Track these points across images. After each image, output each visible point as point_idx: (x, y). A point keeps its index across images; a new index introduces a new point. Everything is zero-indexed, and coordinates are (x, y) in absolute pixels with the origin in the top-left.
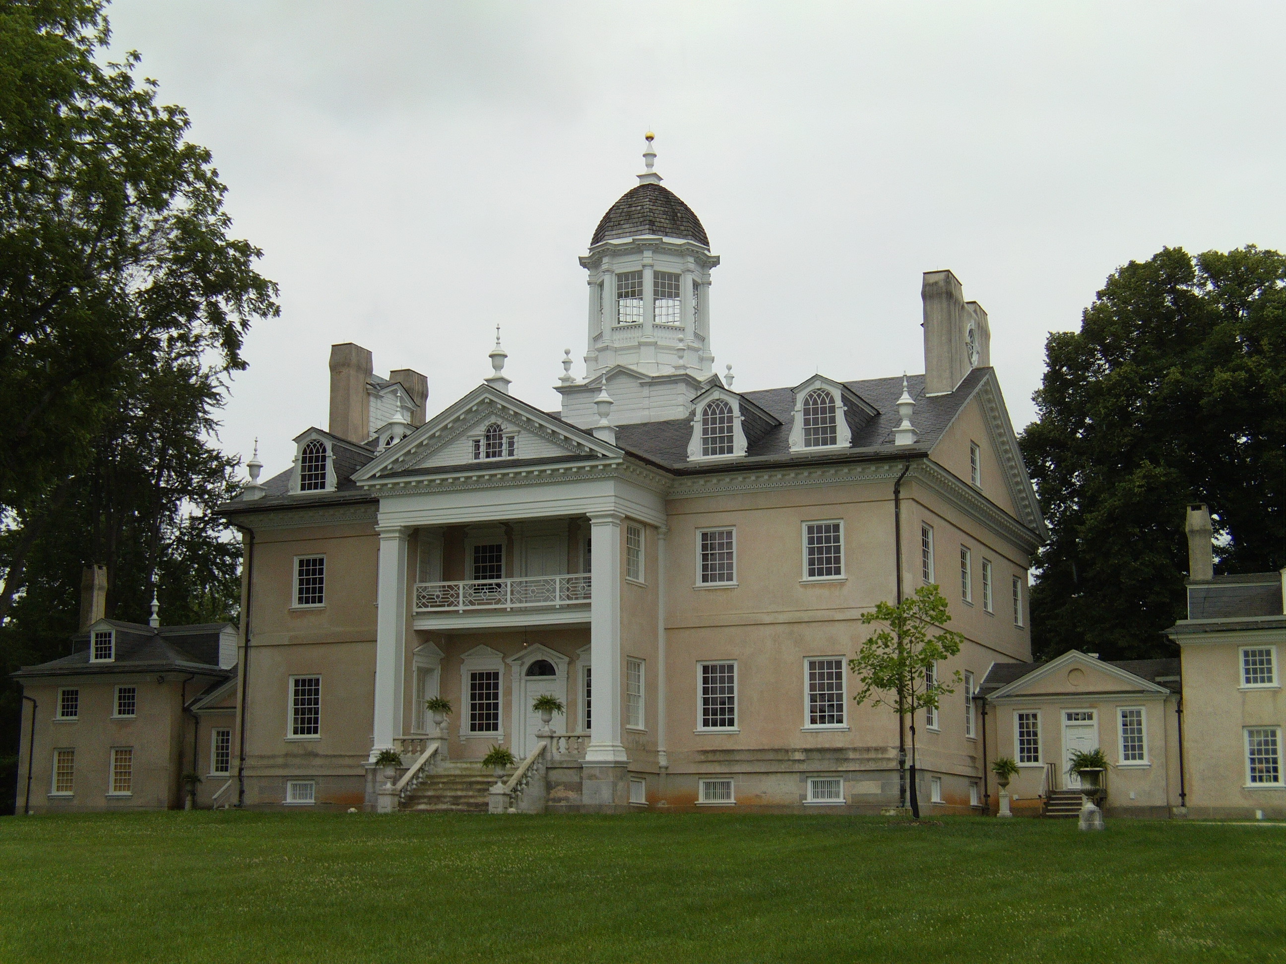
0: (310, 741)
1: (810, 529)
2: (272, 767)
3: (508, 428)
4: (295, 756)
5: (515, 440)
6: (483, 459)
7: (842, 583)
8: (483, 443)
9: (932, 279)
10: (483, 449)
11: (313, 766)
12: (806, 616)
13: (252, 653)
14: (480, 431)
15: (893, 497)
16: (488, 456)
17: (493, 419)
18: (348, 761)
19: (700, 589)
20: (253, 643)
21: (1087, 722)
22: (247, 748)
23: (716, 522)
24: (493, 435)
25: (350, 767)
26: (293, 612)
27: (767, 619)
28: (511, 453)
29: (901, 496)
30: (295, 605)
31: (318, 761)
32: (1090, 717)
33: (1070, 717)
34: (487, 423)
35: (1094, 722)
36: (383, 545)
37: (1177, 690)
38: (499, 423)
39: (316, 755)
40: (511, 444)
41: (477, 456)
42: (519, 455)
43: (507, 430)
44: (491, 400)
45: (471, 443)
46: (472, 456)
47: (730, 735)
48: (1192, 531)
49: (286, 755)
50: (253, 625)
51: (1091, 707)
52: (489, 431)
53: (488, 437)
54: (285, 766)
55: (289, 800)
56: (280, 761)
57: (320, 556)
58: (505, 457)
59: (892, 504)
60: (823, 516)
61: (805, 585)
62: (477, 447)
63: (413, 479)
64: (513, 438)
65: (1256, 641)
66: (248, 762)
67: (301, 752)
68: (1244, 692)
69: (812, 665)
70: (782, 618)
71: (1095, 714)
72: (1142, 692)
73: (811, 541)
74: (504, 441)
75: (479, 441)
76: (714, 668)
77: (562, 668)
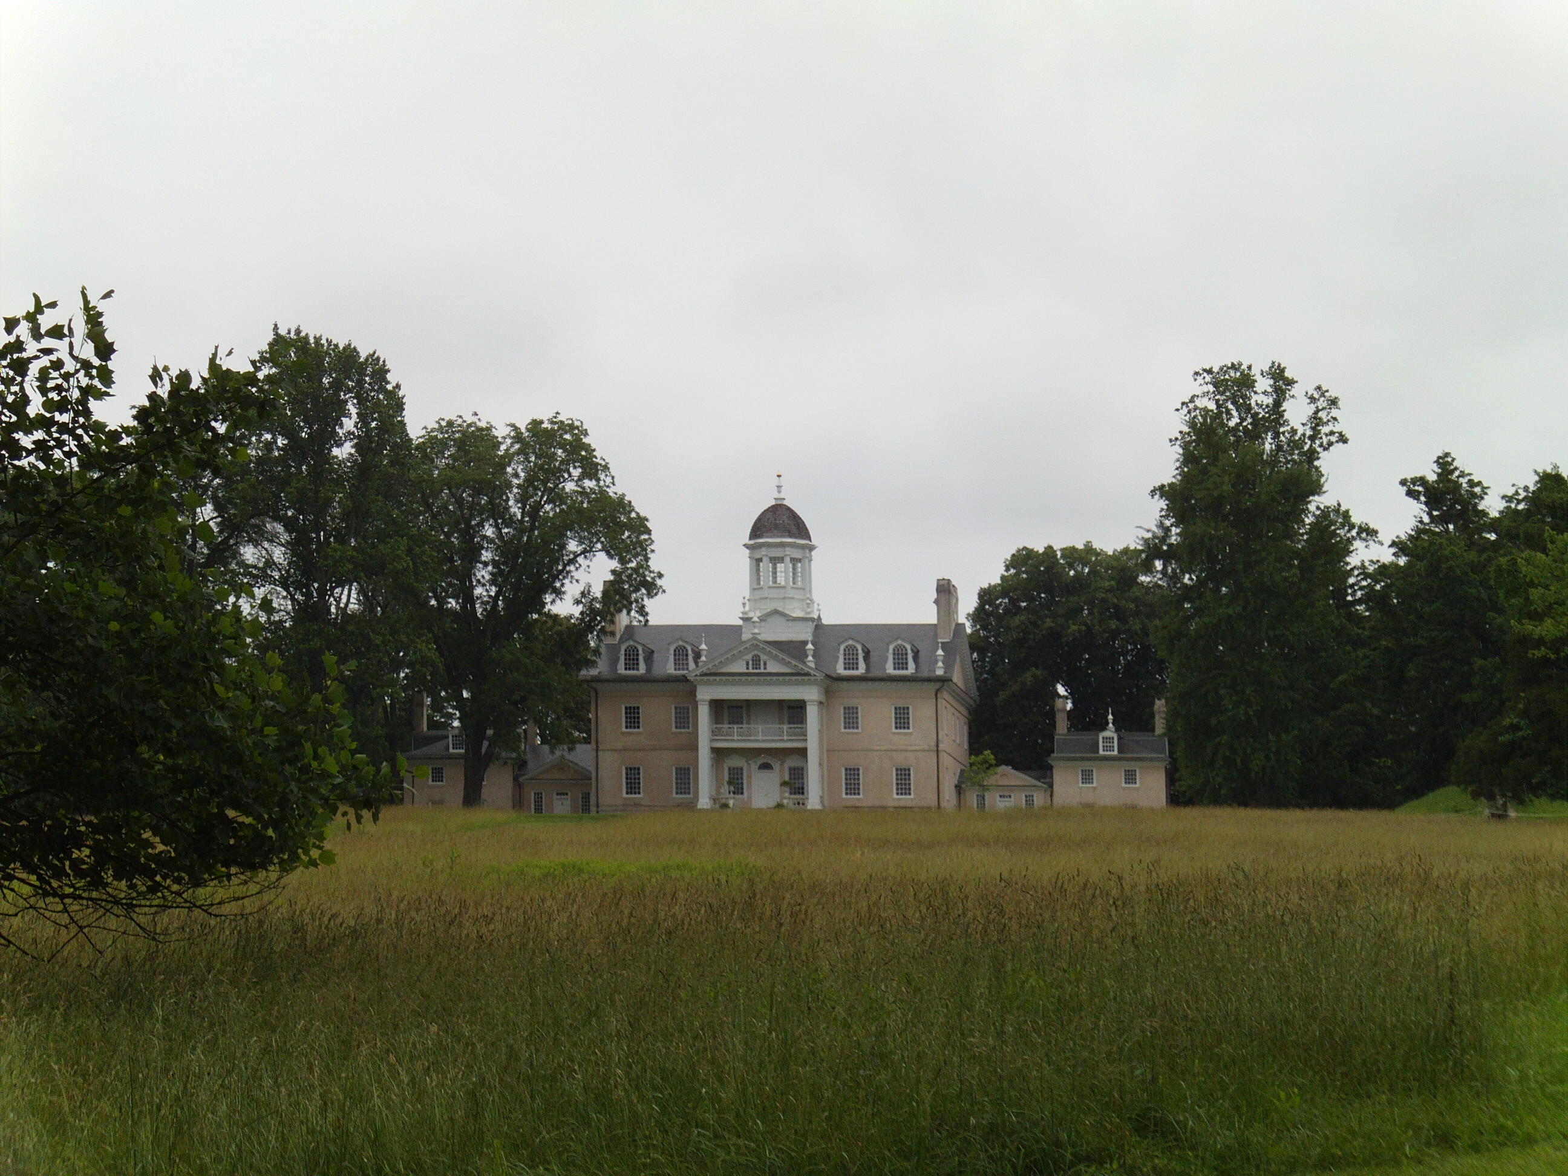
0: (636, 798)
1: (896, 708)
2: (616, 811)
3: (763, 657)
4: (628, 805)
5: (768, 663)
6: (751, 670)
7: (911, 734)
8: (751, 663)
9: (941, 583)
10: (750, 666)
12: (894, 748)
13: (600, 755)
14: (749, 657)
15: (935, 698)
16: (754, 669)
17: (756, 652)
18: (660, 808)
19: (843, 733)
20: (600, 749)
21: (1009, 799)
22: (600, 801)
23: (851, 702)
24: (756, 661)
26: (623, 733)
27: (876, 748)
28: (765, 668)
29: (938, 697)
30: (624, 729)
31: (643, 808)
32: (1010, 797)
33: (1001, 796)
34: (753, 653)
35: (1012, 799)
36: (700, 708)
37: (1051, 786)
38: (760, 654)
39: (641, 805)
40: (765, 664)
41: (748, 668)
42: (768, 670)
44: (758, 644)
45: (744, 663)
46: (745, 669)
47: (859, 800)
48: (1058, 710)
49: (624, 805)
50: (600, 741)
51: (1011, 792)
52: (754, 657)
53: (753, 660)
54: (623, 810)
57: (638, 705)
58: (762, 670)
59: (934, 700)
60: (901, 703)
61: (894, 734)
62: (748, 664)
63: (718, 678)
64: (766, 661)
65: (1087, 765)
66: (601, 809)
68: (1081, 788)
69: (897, 770)
70: (883, 748)
71: (1012, 795)
72: (1034, 786)
73: (896, 713)
74: (762, 663)
75: (749, 662)
76: (850, 769)
77: (776, 766)
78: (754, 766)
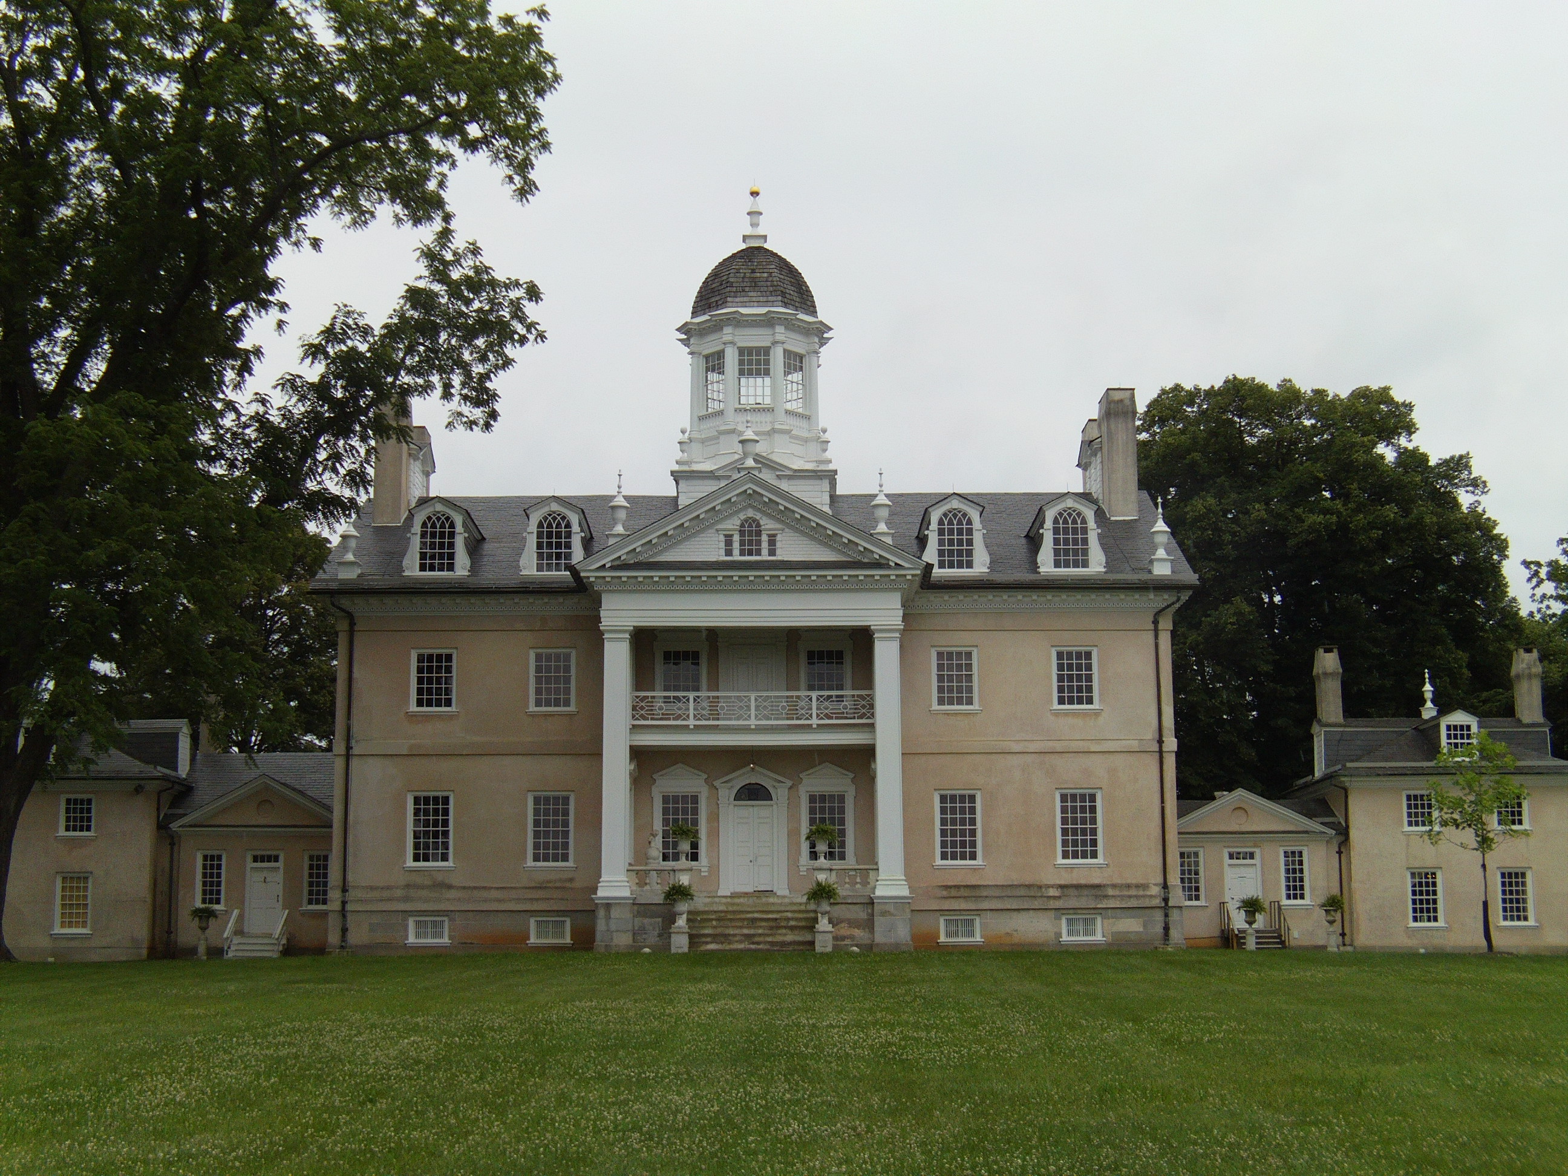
0: (439, 870)
1: (1060, 656)
2: (390, 900)
3: (768, 524)
4: (422, 887)
5: (779, 538)
6: (737, 557)
7: (1097, 714)
8: (736, 538)
10: (736, 545)
11: (448, 900)
12: (1059, 746)
13: (355, 763)
14: (733, 524)
15: (1152, 627)
16: (742, 553)
17: (750, 513)
18: (494, 894)
19: (937, 713)
20: (356, 750)
21: (1248, 861)
22: (350, 877)
23: (957, 641)
24: (751, 533)
25: (499, 901)
26: (412, 717)
27: (1016, 748)
28: (772, 552)
29: (1160, 627)
30: (413, 708)
31: (452, 894)
32: (1252, 856)
33: (1231, 857)
34: (742, 516)
35: (1257, 860)
36: (608, 646)
38: (758, 518)
39: (450, 887)
40: (772, 542)
41: (729, 553)
42: (781, 555)
43: (767, 527)
44: (754, 491)
45: (722, 538)
46: (723, 552)
47: (975, 870)
49: (408, 886)
50: (355, 730)
51: (1255, 846)
52: (742, 525)
53: (742, 533)
54: (406, 899)
55: (412, 939)
56: (399, 893)
57: (448, 651)
58: (765, 556)
59: (1151, 635)
60: (1074, 642)
61: (1057, 714)
62: (729, 542)
63: (656, 574)
64: (775, 535)
65: (1420, 786)
66: (352, 894)
67: (428, 882)
68: (1408, 835)
69: (1064, 798)
70: (1032, 747)
71: (1258, 852)
72: (1306, 832)
73: (1060, 667)
74: (764, 538)
75: (732, 536)
76: (953, 798)
77: (780, 793)
78: (726, 793)
